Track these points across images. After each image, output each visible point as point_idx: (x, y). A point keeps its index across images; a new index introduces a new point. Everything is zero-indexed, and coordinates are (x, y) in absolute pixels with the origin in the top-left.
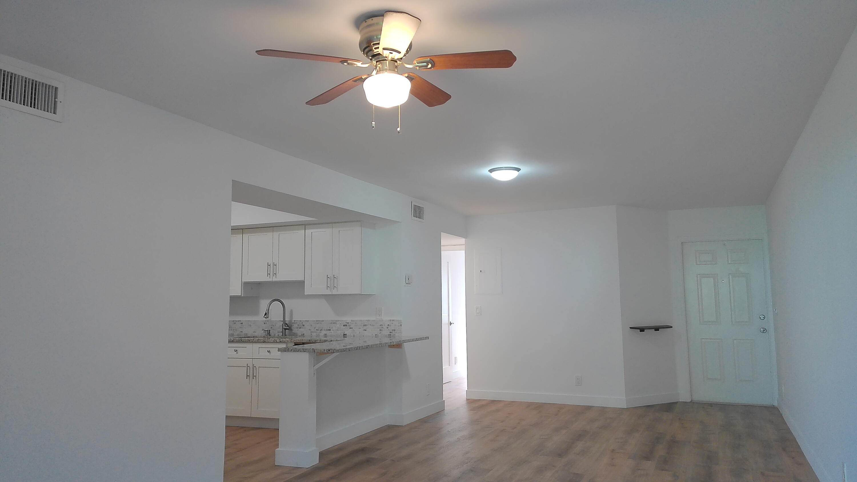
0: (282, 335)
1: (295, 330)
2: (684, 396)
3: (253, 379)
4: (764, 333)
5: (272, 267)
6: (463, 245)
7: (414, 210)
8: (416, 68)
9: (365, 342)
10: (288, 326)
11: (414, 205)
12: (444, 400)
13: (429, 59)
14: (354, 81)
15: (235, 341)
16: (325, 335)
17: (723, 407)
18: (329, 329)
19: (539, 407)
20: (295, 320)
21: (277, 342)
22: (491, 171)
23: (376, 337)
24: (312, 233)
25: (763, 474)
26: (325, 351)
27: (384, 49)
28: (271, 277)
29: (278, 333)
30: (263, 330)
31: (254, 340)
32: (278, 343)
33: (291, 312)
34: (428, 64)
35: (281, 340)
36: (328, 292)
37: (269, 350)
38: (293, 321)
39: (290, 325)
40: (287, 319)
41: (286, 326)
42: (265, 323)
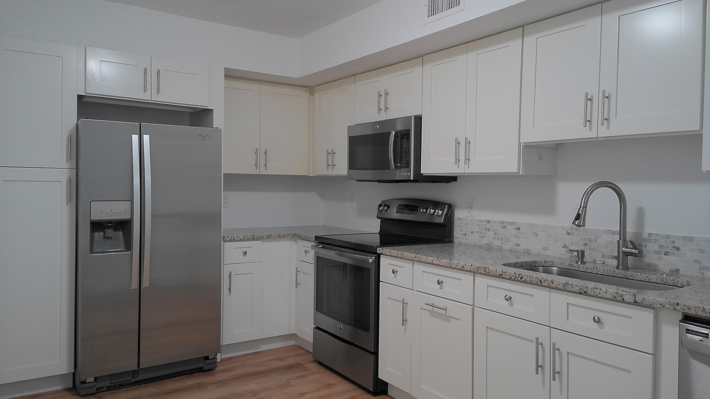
0: (618, 268)
3: (554, 379)
5: (597, 104)
10: (635, 248)
15: (506, 277)
20: (650, 234)
21: (623, 301)
28: (595, 127)
30: (565, 246)
33: (641, 212)
35: (639, 298)
37: (598, 318)
38: (645, 236)
39: (637, 245)
40: (630, 229)
41: (627, 248)
42: (569, 231)
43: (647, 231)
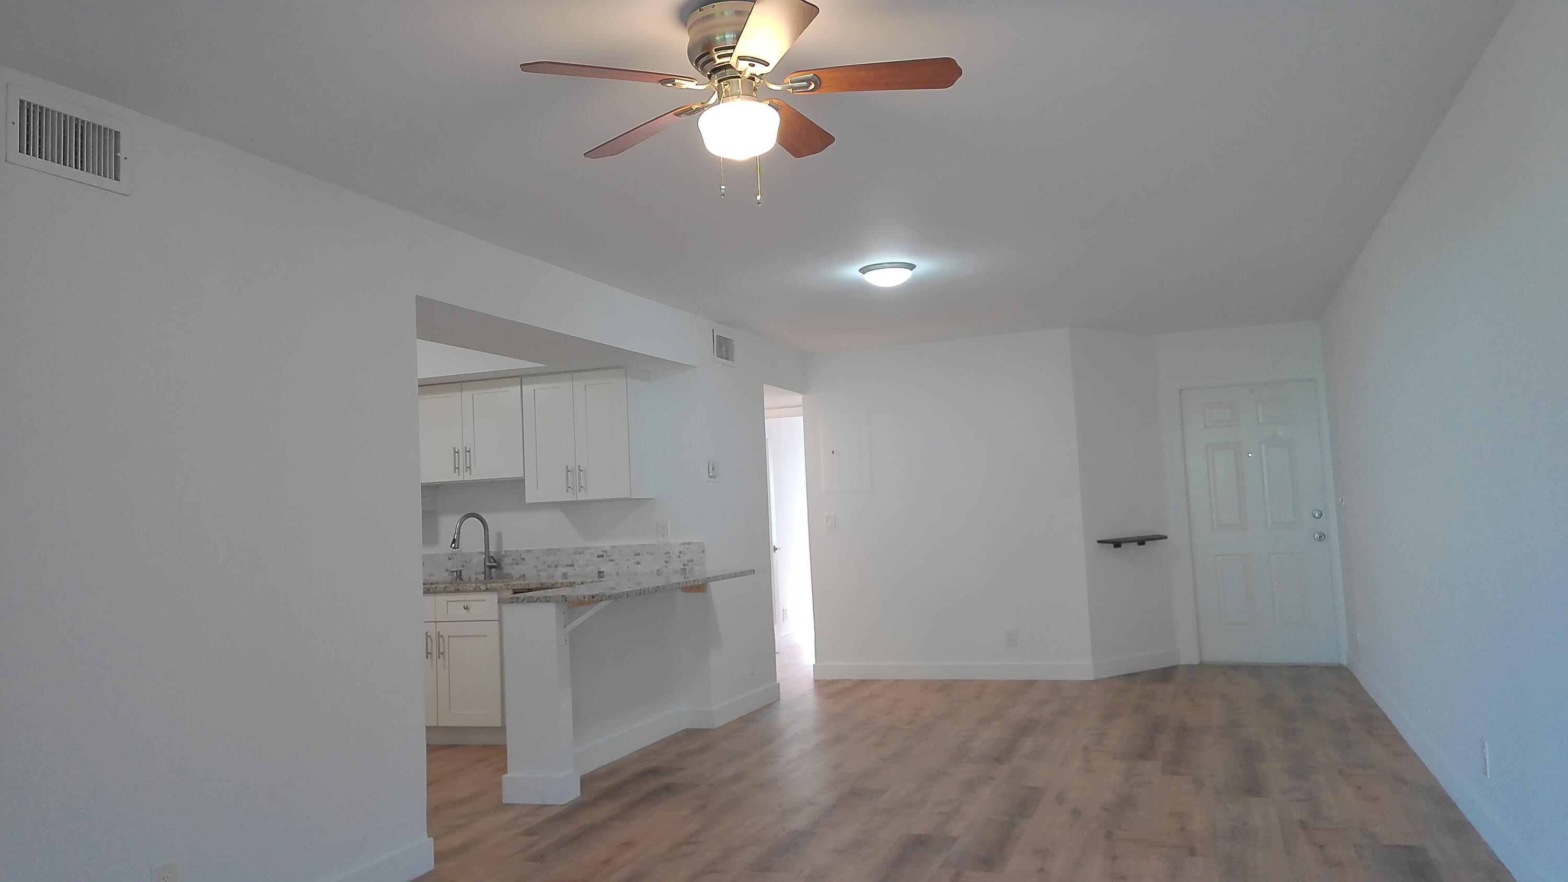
0: (485, 578)
1: (507, 569)
2: (1187, 655)
3: (439, 659)
4: (1321, 541)
5: (461, 456)
6: (800, 406)
7: (717, 344)
8: (788, 90)
9: (639, 583)
10: (495, 562)
11: (717, 335)
12: (778, 682)
13: (812, 75)
14: (676, 116)
16: (565, 575)
17: (1255, 670)
18: (571, 563)
19: (946, 687)
20: (506, 551)
21: (481, 591)
22: (864, 270)
23: (658, 575)
24: (534, 390)
25: (1341, 772)
26: (586, 599)
27: (740, 58)
28: (461, 473)
29: (476, 574)
30: (447, 570)
31: (436, 588)
32: (483, 591)
33: (499, 535)
34: (810, 84)
35: (489, 586)
36: (570, 497)
37: (467, 606)
38: (503, 553)
39: (497, 561)
40: (493, 549)
41: (490, 562)
42: (450, 557)
43: (505, 549)
